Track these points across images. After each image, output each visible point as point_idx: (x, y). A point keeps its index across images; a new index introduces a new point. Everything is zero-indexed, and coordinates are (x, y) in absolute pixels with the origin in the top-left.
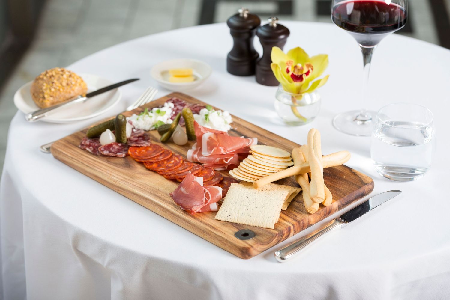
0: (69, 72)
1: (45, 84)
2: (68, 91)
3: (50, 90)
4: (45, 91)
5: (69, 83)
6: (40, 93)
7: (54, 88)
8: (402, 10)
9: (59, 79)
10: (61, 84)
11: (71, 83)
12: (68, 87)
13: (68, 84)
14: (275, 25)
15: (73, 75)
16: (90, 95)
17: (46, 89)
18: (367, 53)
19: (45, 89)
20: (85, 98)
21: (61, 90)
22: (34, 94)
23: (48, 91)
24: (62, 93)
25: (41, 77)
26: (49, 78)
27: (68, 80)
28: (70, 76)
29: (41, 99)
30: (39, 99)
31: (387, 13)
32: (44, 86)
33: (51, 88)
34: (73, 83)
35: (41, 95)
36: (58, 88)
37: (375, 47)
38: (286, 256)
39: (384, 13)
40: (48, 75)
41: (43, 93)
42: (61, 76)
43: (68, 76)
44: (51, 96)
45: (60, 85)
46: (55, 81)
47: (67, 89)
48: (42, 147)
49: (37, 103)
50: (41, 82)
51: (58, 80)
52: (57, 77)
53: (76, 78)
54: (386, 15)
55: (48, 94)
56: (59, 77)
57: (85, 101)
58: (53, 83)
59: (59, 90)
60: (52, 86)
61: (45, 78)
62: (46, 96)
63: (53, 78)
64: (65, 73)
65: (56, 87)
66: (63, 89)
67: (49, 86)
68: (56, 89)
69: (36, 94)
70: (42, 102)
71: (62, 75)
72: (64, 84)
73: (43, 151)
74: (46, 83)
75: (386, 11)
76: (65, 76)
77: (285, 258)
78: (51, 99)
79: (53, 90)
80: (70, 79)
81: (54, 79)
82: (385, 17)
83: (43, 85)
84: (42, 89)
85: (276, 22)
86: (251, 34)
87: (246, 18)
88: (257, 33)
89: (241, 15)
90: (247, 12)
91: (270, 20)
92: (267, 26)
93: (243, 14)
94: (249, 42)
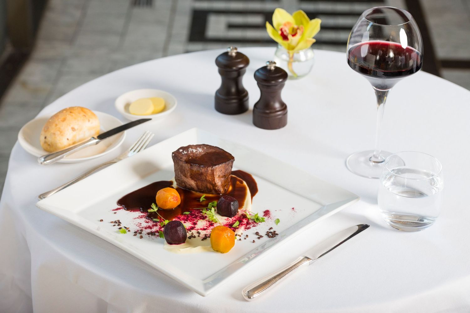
8: (418, 54)
14: (273, 68)
18: (381, 97)
20: (97, 140)
31: (404, 57)
37: (390, 90)
38: (254, 295)
39: (400, 57)
48: (40, 196)
54: (402, 59)
75: (402, 55)
77: (252, 297)
82: (401, 62)
85: (274, 65)
86: (240, 73)
87: (234, 57)
88: (255, 76)
89: (230, 54)
90: (235, 51)
91: (268, 64)
92: (264, 68)
93: (231, 53)
94: (237, 81)
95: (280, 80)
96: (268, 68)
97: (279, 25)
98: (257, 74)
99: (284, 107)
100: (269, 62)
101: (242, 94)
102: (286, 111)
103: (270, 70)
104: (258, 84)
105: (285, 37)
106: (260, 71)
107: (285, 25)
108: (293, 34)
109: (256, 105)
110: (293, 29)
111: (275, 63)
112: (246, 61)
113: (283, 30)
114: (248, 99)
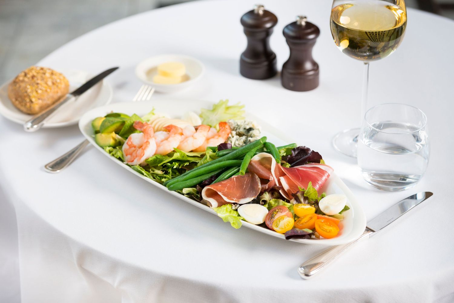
1: (28, 87)
3: (37, 92)
4: (31, 95)
5: (54, 81)
6: (26, 97)
7: (41, 89)
9: (43, 79)
10: (46, 83)
11: (56, 82)
12: (55, 86)
13: (53, 84)
14: (303, 23)
15: (54, 73)
17: (32, 91)
19: (30, 92)
21: (49, 90)
23: (35, 94)
24: (51, 94)
25: (21, 78)
26: (31, 79)
27: (51, 78)
28: (52, 74)
29: (28, 105)
30: (26, 104)
32: (28, 89)
33: (37, 90)
34: (58, 81)
35: (28, 100)
36: (44, 89)
38: (311, 273)
40: (28, 76)
41: (29, 96)
42: (43, 76)
43: (50, 74)
44: (39, 99)
45: (45, 85)
46: (39, 81)
47: (54, 88)
48: (46, 166)
50: (22, 85)
51: (41, 80)
52: (39, 76)
53: (57, 75)
55: (35, 97)
56: (42, 77)
58: (38, 84)
59: (46, 91)
60: (37, 88)
61: (26, 79)
62: (33, 100)
63: (35, 79)
64: (46, 71)
66: (51, 89)
67: (34, 88)
68: (43, 90)
70: (30, 106)
71: (44, 74)
72: (50, 83)
74: (30, 85)
76: (47, 75)
77: (309, 274)
78: (40, 102)
79: (40, 91)
80: (54, 77)
81: (38, 79)
83: (26, 87)
84: (26, 92)
85: (305, 20)
86: (268, 33)
87: (261, 15)
88: (284, 33)
89: (256, 12)
90: (262, 9)
91: (298, 19)
92: (294, 24)
93: (258, 11)
94: (265, 42)
95: (312, 37)
96: (298, 23)
98: (286, 31)
99: (316, 66)
100: (299, 17)
101: (270, 57)
102: (318, 71)
103: (300, 26)
104: (287, 41)
106: (290, 27)
109: (285, 65)
111: (306, 18)
112: (274, 20)
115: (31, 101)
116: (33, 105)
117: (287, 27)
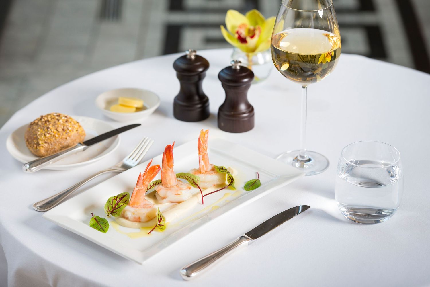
0: (66, 117)
1: (39, 130)
2: (64, 137)
3: (45, 135)
4: (39, 137)
5: (66, 128)
6: (34, 138)
7: (49, 134)
9: (55, 124)
10: (57, 129)
11: (68, 129)
12: (64, 133)
13: (64, 130)
14: (238, 68)
15: (70, 120)
16: (90, 143)
17: (41, 135)
19: (39, 135)
20: (84, 146)
21: (57, 136)
22: (27, 140)
23: (43, 137)
24: (58, 140)
25: (36, 121)
26: (44, 123)
27: (64, 125)
28: (67, 121)
29: (35, 146)
30: (33, 146)
33: (46, 134)
34: (70, 128)
35: (35, 142)
36: (53, 134)
40: (43, 120)
41: (37, 139)
42: (57, 122)
43: (65, 121)
44: (46, 143)
45: (55, 131)
46: (50, 126)
47: (63, 135)
48: (35, 205)
49: (31, 149)
50: (35, 127)
51: (53, 125)
52: (52, 122)
53: (72, 123)
55: (42, 140)
56: (55, 122)
57: (84, 150)
58: (48, 128)
59: (54, 136)
60: (47, 132)
61: (40, 123)
62: (40, 142)
64: (61, 118)
65: (51, 133)
66: (59, 135)
67: (44, 132)
68: (51, 135)
69: (30, 140)
70: (36, 148)
71: (58, 120)
72: (60, 129)
73: (36, 209)
74: (41, 128)
76: (61, 121)
78: (46, 145)
79: (48, 135)
80: (67, 124)
81: (49, 124)
83: (37, 130)
84: (36, 134)
85: (239, 64)
86: (200, 77)
87: (193, 60)
88: (220, 77)
89: (188, 57)
90: (194, 54)
91: (233, 63)
92: (229, 68)
93: (190, 56)
94: (197, 86)
95: (246, 80)
96: (233, 67)
97: (233, 27)
98: (222, 74)
99: (250, 109)
100: (233, 61)
101: (204, 100)
102: (253, 113)
103: (235, 70)
104: (223, 85)
105: (243, 40)
106: (226, 71)
107: (240, 27)
108: (251, 35)
109: (221, 108)
110: (249, 31)
111: (240, 62)
112: (206, 65)
113: (239, 32)
114: (208, 105)
115: (38, 144)
116: (38, 148)
117: (222, 71)
